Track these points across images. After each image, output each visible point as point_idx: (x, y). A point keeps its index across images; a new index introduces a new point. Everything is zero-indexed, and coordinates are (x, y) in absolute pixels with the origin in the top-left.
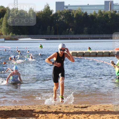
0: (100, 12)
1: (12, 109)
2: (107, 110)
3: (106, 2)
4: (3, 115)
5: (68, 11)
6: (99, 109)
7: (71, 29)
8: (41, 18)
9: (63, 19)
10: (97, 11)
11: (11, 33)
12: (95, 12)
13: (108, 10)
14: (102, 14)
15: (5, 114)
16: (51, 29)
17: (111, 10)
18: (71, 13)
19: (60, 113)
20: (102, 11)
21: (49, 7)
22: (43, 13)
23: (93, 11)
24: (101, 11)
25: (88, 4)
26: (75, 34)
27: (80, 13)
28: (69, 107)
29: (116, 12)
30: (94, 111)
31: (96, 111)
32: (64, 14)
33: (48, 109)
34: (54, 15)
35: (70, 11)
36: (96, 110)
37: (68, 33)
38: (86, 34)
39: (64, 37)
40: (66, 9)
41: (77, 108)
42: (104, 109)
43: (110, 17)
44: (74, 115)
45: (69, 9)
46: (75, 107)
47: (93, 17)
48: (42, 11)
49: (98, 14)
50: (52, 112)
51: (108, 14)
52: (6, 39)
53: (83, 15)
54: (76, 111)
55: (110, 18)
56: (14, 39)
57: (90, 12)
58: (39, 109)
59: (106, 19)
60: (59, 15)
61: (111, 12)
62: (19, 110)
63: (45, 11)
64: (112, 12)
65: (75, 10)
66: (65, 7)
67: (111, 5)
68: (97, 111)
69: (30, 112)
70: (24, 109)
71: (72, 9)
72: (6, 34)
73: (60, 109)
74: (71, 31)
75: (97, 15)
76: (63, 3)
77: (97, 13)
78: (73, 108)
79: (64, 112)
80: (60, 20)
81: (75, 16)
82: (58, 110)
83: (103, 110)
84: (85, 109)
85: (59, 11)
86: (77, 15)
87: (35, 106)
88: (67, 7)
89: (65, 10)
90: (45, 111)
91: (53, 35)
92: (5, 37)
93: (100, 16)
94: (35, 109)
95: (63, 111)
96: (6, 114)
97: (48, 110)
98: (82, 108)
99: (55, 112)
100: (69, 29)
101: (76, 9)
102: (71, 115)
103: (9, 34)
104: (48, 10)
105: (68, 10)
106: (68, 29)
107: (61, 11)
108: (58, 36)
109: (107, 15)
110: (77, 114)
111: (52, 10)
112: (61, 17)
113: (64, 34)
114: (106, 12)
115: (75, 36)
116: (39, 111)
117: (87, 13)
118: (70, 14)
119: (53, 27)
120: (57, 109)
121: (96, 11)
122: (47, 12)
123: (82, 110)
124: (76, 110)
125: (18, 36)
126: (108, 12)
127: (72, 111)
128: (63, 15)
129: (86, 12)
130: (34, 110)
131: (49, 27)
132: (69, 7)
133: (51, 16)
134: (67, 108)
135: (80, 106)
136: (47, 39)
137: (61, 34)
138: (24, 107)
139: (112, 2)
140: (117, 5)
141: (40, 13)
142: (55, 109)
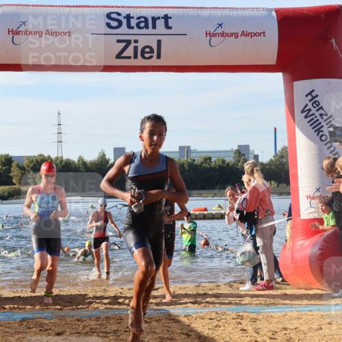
3: (180, 148)
13: (184, 159)
17: (187, 157)
20: (176, 159)
21: (104, 155)
22: (96, 162)
29: (194, 160)
33: (104, 293)
43: (187, 168)
48: (95, 160)
51: (184, 164)
58: (93, 293)
61: (187, 161)
63: (100, 160)
64: (189, 161)
67: (187, 152)
69: (80, 298)
73: (121, 293)
76: (124, 148)
79: (126, 297)
82: (119, 294)
94: (86, 293)
104: (104, 158)
109: (182, 165)
111: (109, 159)
114: (181, 160)
120: (117, 292)
122: (102, 162)
126: (184, 162)
138: (71, 291)
139: (189, 148)
140: (196, 152)
141: (93, 163)
142: (114, 292)
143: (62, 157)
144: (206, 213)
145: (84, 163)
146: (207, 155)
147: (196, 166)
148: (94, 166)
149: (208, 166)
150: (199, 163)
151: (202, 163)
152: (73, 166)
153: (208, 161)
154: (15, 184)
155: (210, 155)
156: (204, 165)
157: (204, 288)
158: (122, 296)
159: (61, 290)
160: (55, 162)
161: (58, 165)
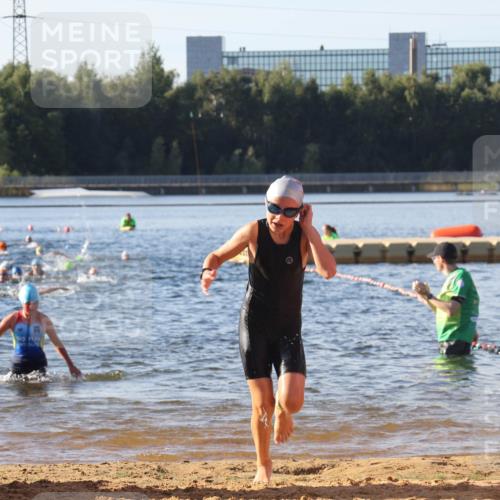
0: (373, 81)
1: (11, 481)
2: (400, 482)
3: (397, 39)
5: (238, 77)
6: (369, 479)
7: (251, 151)
9: (219, 108)
10: (360, 74)
11: (5, 166)
12: (349, 78)
13: (405, 73)
14: (380, 89)
16: (168, 150)
17: (415, 69)
18: (252, 85)
19: (209, 493)
20: (380, 74)
21: (157, 61)
23: (344, 74)
24: (373, 75)
25: (322, 48)
26: (269, 170)
27: (287, 82)
28: (246, 469)
29: (436, 78)
30: (346, 484)
31: (357, 484)
32: (221, 87)
33: (158, 478)
34: (180, 91)
35: (247, 76)
36: (357, 480)
37: (241, 167)
38: (315, 171)
39: (225, 184)
40: (230, 68)
41: (277, 472)
42: (390, 479)
43: (412, 101)
45: (241, 67)
47: (340, 100)
49: (364, 88)
50: (177, 489)
51: (404, 89)
53: (299, 92)
54: (274, 486)
55: (411, 104)
56: (14, 192)
57: (329, 81)
58: (123, 479)
59: (395, 108)
60: (199, 94)
61: (415, 80)
62: (41, 482)
64: (421, 79)
65: (268, 73)
66: (225, 61)
67: (415, 51)
68: (362, 485)
70: (62, 481)
71: (256, 67)
73: (209, 480)
74: (253, 159)
75: (360, 94)
76: (218, 40)
77: (360, 82)
79: (225, 490)
80: (206, 114)
81: (266, 97)
82: (202, 484)
83: (385, 481)
84: (311, 476)
85: (202, 75)
86: (276, 90)
87: (104, 468)
88: (233, 59)
89: (228, 72)
90: (149, 488)
91: (179, 177)
93: (373, 97)
94: (105, 479)
95: (220, 487)
97: (158, 483)
98: (297, 472)
99: (188, 490)
100: (245, 151)
101: (271, 69)
104: (157, 69)
105: (238, 72)
106: (238, 152)
107: (207, 76)
108: (199, 180)
109: (398, 93)
111: (172, 73)
112: (211, 101)
113: (225, 172)
114: (397, 78)
116: (121, 486)
117: (318, 82)
118: (246, 86)
119: (175, 144)
120: (195, 477)
121: (354, 74)
123: (298, 484)
124: (273, 480)
125: (31, 179)
126: (404, 81)
127: (257, 486)
128: (216, 92)
129: (313, 82)
130: (100, 482)
131: (160, 141)
132: (240, 60)
133: (168, 94)
134: (239, 474)
135: (292, 466)
136: (154, 191)
137: (209, 170)
138: (59, 471)
139: (420, 37)
140: (441, 51)
142: (189, 477)
143: (27, 66)
144: (467, 241)
146: (476, 61)
147: (442, 96)
149: (479, 95)
150: (453, 86)
151: (462, 87)
153: (480, 80)
155: (488, 61)
156: (466, 92)
157: (459, 470)
158: (211, 490)
159: (29, 469)
160: (6, 79)
161: (16, 89)
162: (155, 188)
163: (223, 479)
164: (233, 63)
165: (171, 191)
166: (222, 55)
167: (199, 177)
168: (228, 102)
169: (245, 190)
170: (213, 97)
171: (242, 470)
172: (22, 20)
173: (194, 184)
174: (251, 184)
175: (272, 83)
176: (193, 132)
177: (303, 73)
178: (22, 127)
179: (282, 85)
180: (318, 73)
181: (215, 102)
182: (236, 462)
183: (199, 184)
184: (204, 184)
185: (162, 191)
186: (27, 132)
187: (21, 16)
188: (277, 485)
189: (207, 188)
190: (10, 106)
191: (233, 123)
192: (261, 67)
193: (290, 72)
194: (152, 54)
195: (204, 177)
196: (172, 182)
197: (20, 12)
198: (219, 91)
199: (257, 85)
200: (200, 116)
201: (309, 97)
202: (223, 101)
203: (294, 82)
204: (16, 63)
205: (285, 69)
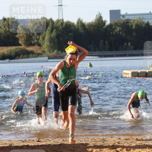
1: (60, 143)
4: (48, 150)
5: (125, 22)
7: (129, 44)
8: (92, 30)
9: (120, 31)
11: (56, 50)
15: (51, 149)
16: (104, 43)
18: (130, 24)
19: (119, 147)
21: (101, 17)
22: (94, 24)
25: (150, 12)
26: (135, 49)
27: (140, 23)
28: (130, 139)
32: (120, 25)
33: (103, 142)
34: (108, 26)
35: (128, 21)
37: (127, 48)
39: (122, 54)
40: (123, 19)
41: (140, 140)
44: (137, 149)
45: (126, 19)
46: (137, 140)
48: (92, 22)
50: (109, 146)
52: (49, 58)
53: (144, 25)
54: (139, 145)
56: (59, 57)
58: (93, 143)
60: (114, 27)
63: (97, 22)
65: (134, 20)
66: (121, 17)
71: (131, 18)
72: (50, 52)
73: (119, 143)
74: (130, 46)
76: (119, 11)
78: (135, 141)
79: (124, 146)
80: (116, 33)
81: (134, 27)
82: (117, 144)
85: (114, 21)
86: (137, 25)
87: (87, 139)
88: (124, 16)
89: (122, 20)
90: (100, 145)
91: (108, 52)
92: (49, 55)
94: (87, 143)
95: (122, 145)
96: (53, 149)
97: (103, 144)
99: (112, 146)
100: (128, 44)
101: (135, 19)
102: (132, 149)
103: (54, 51)
104: (101, 20)
105: (125, 20)
106: (125, 44)
107: (116, 21)
108: (114, 53)
110: (140, 148)
111: (105, 21)
112: (117, 29)
113: (122, 50)
115: (134, 52)
117: (149, 22)
118: (128, 24)
119: (107, 42)
120: (115, 142)
122: (99, 23)
123: (146, 144)
124: (138, 143)
125: (64, 54)
127: (133, 145)
128: (118, 26)
129: (148, 22)
131: (102, 41)
132: (126, 16)
133: (104, 27)
134: (128, 141)
135: (144, 138)
136: (100, 56)
137: (117, 49)
141: (90, 25)
142: (113, 142)
143: (63, 20)
145: (83, 25)
148: (92, 28)
152: (72, 28)
154: (21, 45)
158: (119, 146)
159: (65, 140)
160: (56, 24)
161: (59, 27)
162: (101, 55)
163: (123, 143)
164: (124, 18)
165: (106, 56)
166: (120, 15)
167: (114, 52)
168: (122, 29)
169: (128, 55)
170: (118, 28)
171: (129, 140)
172: (61, 6)
173: (112, 54)
174: (130, 53)
175: (135, 23)
176: (112, 38)
177: (145, 20)
178: (62, 38)
179: (138, 23)
180: (149, 20)
181: (118, 29)
182: (127, 137)
183: (114, 54)
184: (116, 54)
185: (103, 56)
186: (63, 40)
187: (61, 5)
188: (140, 144)
189: (116, 55)
190: (58, 32)
191: (124, 35)
192: (132, 19)
193: (141, 19)
194: (99, 15)
195: (115, 51)
196: (106, 53)
197: (60, 4)
198: (119, 26)
199: (131, 24)
200: (114, 33)
201: (147, 27)
202: (121, 29)
203: (142, 22)
204: (59, 19)
205: (139, 19)
